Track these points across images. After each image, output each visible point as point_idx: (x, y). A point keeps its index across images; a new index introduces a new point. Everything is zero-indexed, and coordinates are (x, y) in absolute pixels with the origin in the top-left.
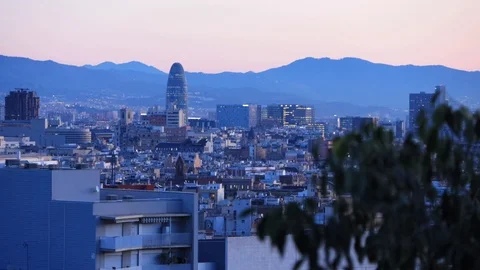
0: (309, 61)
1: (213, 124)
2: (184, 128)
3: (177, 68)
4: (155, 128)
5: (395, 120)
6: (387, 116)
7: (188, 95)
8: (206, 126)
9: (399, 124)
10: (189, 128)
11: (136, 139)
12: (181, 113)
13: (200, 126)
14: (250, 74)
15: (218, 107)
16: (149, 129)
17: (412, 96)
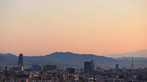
0: (57, 53)
1: (31, 70)
2: (23, 71)
3: (21, 55)
4: (15, 71)
5: (80, 69)
6: (78, 68)
7: (24, 63)
8: (29, 71)
9: (81, 70)
10: (25, 71)
11: (10, 74)
12: (22, 67)
13: (28, 71)
14: (41, 56)
15: (32, 65)
16: (14, 72)
17: (85, 63)
